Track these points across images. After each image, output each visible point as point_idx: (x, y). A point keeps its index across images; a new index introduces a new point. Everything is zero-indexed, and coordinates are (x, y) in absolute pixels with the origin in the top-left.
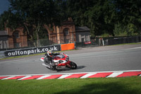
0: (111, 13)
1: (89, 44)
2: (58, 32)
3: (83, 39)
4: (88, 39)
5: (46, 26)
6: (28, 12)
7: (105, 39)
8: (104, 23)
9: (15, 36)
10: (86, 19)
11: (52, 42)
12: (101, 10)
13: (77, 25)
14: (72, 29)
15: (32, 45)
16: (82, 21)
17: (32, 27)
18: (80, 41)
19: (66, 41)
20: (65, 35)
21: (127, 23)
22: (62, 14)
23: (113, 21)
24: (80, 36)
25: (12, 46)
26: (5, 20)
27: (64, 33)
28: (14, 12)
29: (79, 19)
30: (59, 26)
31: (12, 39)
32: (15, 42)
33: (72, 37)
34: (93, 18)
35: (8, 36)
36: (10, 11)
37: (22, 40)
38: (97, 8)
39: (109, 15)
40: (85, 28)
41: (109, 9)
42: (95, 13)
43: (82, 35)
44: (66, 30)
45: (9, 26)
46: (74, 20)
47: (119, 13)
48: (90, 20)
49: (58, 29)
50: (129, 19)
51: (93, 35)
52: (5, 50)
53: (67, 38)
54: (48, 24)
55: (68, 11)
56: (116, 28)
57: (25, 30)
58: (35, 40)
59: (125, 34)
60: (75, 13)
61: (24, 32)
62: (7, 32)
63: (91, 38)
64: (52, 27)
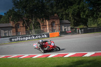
0: (86, 10)
1: (70, 33)
2: (47, 24)
3: (65, 29)
4: (69, 29)
5: (39, 20)
6: (26, 10)
7: (81, 29)
8: (80, 17)
9: (17, 27)
10: (67, 15)
11: (43, 31)
12: (78, 8)
13: (61, 19)
14: (57, 22)
15: (29, 34)
16: (64, 16)
17: (29, 21)
18: (63, 30)
19: (53, 31)
20: (52, 26)
21: (97, 18)
22: (50, 11)
23: (87, 16)
24: (63, 27)
25: (15, 34)
26: (9, 16)
28: (16, 10)
29: (62, 15)
30: (48, 20)
31: (15, 29)
32: (17, 31)
33: (57, 28)
34: (72, 14)
35: (12, 27)
36: (13, 9)
37: (22, 30)
38: (75, 7)
39: (84, 12)
40: (67, 21)
41: (84, 8)
42: (74, 10)
44: (53, 22)
45: (13, 20)
46: (59, 15)
47: (91, 10)
48: (70, 16)
49: (47, 22)
50: (99, 15)
51: (73, 27)
52: (10, 37)
53: (54, 28)
54: (40, 18)
55: (55, 9)
56: (89, 21)
57: (24, 23)
58: (31, 30)
59: (96, 25)
60: (60, 10)
61: (23, 24)
62: (11, 24)
63: (71, 28)
64: (43, 20)
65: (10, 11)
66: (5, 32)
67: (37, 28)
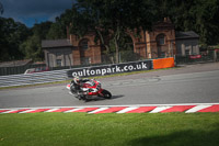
1: (198, 59)
2: (148, 40)
3: (187, 51)
4: (195, 50)
5: (129, 30)
6: (102, 11)
9: (82, 48)
10: (192, 19)
11: (139, 56)
13: (178, 30)
14: (169, 35)
15: (109, 61)
16: (186, 22)
17: (108, 33)
18: (183, 53)
19: (160, 54)
20: (159, 45)
22: (154, 12)
24: (183, 46)
25: (78, 63)
26: (67, 23)
27: (158, 43)
28: (81, 10)
29: (181, 20)
30: (150, 31)
31: (78, 52)
32: (82, 56)
33: (170, 48)
34: (203, 17)
35: (72, 48)
36: (75, 10)
37: (93, 53)
40: (191, 34)
42: (207, 9)
43: (186, 46)
44: (162, 36)
45: (73, 32)
46: (173, 21)
48: (199, 21)
49: (148, 36)
51: (204, 45)
52: (68, 68)
53: (163, 49)
54: (132, 28)
55: (164, 7)
57: (97, 37)
58: (112, 53)
60: (175, 9)
61: (95, 41)
62: (70, 41)
63: (201, 50)
64: (138, 33)
65: (68, 12)
66: (59, 57)
67: (126, 49)
